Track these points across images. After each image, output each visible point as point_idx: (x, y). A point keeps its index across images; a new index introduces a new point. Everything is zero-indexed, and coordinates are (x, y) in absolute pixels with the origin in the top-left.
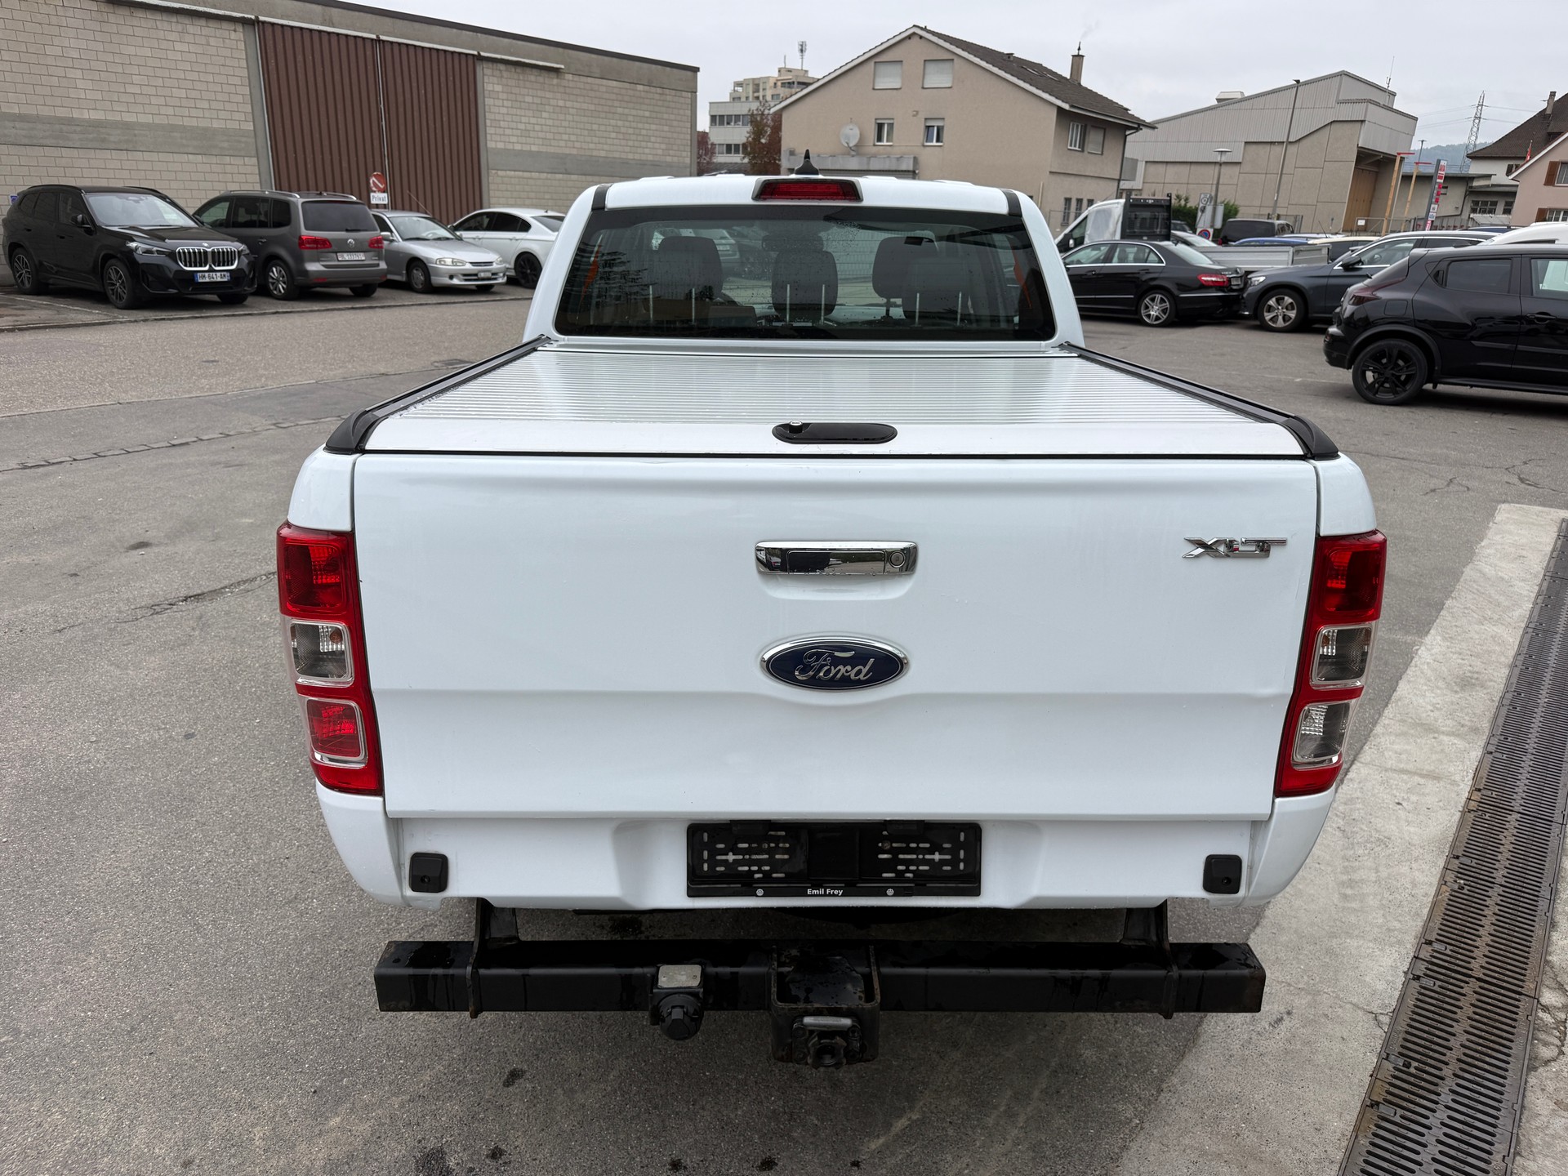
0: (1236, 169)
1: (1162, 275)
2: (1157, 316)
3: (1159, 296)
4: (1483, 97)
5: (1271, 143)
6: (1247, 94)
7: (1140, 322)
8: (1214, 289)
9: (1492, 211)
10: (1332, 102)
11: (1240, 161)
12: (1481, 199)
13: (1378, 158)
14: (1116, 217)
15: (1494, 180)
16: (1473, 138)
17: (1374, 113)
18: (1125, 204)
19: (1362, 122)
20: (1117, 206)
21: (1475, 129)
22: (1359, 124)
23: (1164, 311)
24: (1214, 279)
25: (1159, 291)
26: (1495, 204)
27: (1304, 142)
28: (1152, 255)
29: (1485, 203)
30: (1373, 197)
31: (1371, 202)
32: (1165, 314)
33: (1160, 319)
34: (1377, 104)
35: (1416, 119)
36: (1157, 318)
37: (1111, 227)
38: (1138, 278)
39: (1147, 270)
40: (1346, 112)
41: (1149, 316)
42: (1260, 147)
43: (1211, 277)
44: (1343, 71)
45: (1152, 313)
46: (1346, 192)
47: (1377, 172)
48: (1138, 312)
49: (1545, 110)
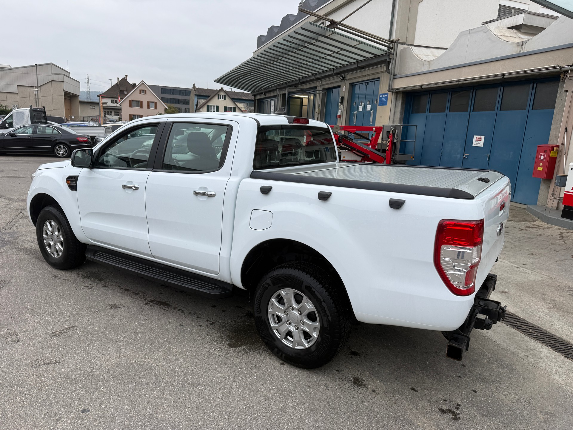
0: (16, 95)
1: (61, 138)
2: (63, 153)
3: (62, 146)
4: (88, 76)
5: (29, 86)
6: (12, 67)
7: (55, 156)
8: (84, 143)
9: (111, 115)
10: (50, 74)
11: (17, 92)
12: (107, 110)
13: (71, 95)
14: (27, 115)
15: (108, 105)
16: (88, 89)
17: (66, 79)
18: (30, 110)
19: (63, 82)
20: (26, 111)
21: (88, 87)
22: (62, 82)
23: (66, 152)
24: (83, 139)
25: (62, 144)
26: (111, 112)
27: (42, 87)
28: (54, 130)
29: (108, 112)
30: (71, 108)
31: (71, 110)
32: (66, 153)
33: (64, 155)
34: (66, 76)
35: (79, 82)
36: (63, 154)
37: (26, 119)
38: (51, 139)
39: (54, 136)
40: (56, 78)
41: (59, 154)
42: (25, 88)
43: (82, 138)
44: (51, 63)
45: (61, 153)
46: (63, 106)
47: (70, 100)
48: (54, 152)
49: (117, 83)
